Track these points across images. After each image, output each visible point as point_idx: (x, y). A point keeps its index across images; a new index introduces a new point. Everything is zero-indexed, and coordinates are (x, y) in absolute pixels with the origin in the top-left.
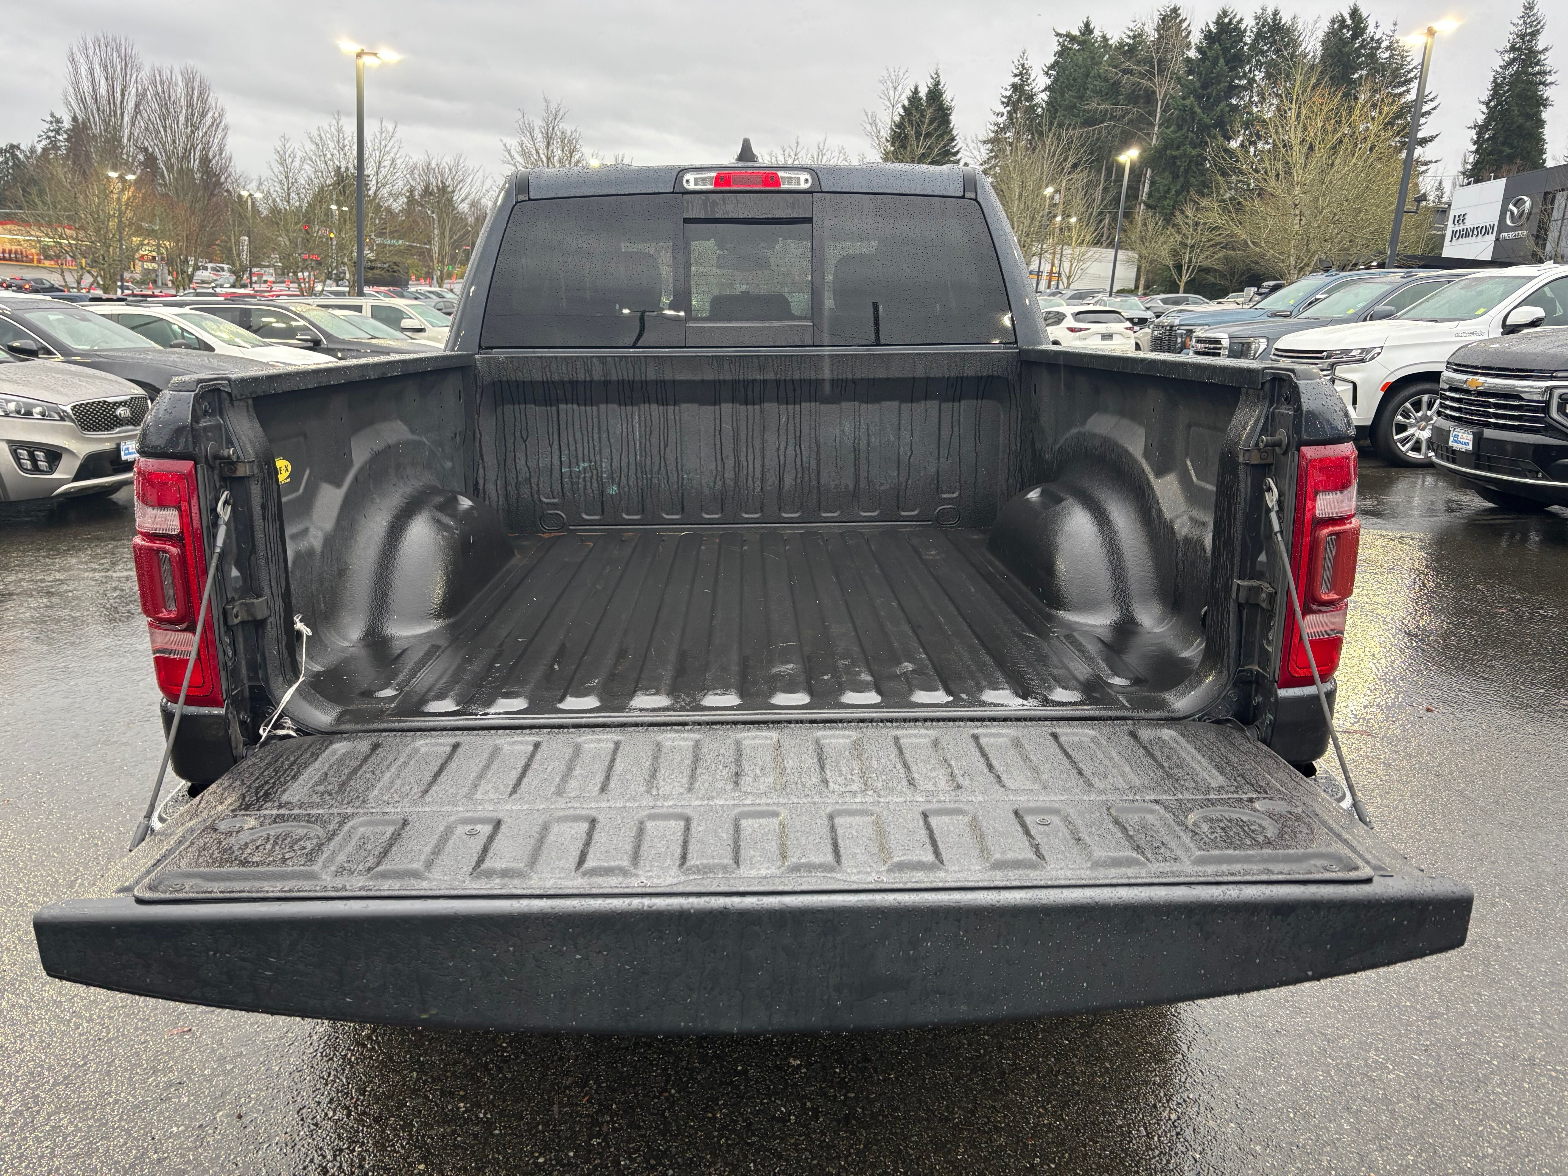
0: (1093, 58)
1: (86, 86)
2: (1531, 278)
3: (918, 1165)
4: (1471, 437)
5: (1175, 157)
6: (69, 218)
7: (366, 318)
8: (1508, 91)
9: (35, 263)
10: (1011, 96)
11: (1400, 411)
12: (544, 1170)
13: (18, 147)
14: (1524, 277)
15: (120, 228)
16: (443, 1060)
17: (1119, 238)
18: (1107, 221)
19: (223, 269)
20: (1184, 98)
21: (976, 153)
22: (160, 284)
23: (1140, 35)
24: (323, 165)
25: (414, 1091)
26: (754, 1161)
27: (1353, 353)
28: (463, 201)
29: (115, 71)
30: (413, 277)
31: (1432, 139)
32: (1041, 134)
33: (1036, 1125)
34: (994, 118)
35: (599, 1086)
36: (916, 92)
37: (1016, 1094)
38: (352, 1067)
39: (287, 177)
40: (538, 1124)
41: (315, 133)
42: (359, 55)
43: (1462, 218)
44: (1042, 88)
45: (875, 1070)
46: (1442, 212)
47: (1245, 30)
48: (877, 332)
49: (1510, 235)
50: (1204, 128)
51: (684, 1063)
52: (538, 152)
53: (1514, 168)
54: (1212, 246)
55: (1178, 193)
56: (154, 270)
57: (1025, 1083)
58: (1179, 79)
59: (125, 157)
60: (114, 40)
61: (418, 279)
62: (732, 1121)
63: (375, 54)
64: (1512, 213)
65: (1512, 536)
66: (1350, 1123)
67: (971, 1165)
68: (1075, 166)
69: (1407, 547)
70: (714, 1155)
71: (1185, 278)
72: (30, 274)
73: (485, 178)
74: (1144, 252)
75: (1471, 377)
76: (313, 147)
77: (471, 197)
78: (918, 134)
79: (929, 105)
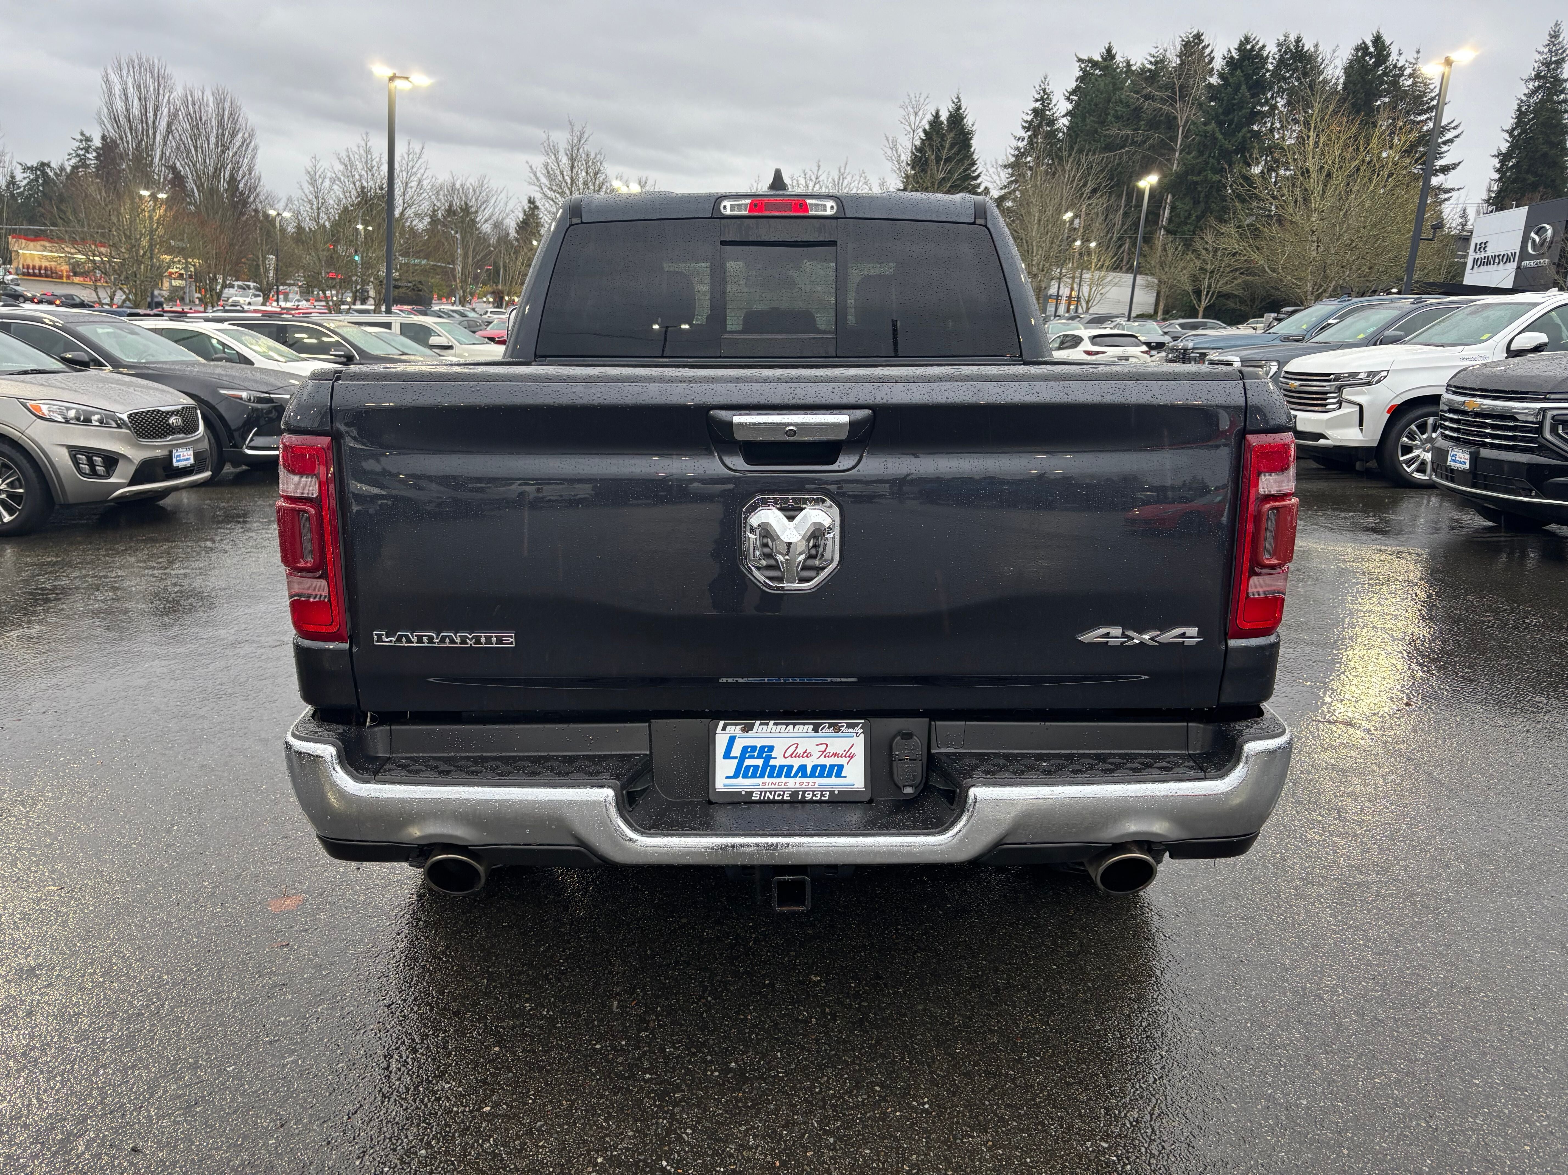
0: (1114, 84)
1: (119, 105)
2: (1536, 305)
3: (922, 1056)
4: (1468, 456)
5: (1196, 183)
6: (103, 235)
7: (396, 335)
8: (1533, 119)
9: (65, 280)
10: (1032, 121)
11: (1406, 432)
12: (601, 1054)
13: (48, 165)
14: (1529, 304)
15: (151, 246)
16: (509, 971)
17: (1138, 263)
18: (1127, 245)
19: (249, 287)
20: (1205, 124)
21: (996, 177)
22: (187, 301)
23: (1162, 61)
24: (352, 186)
25: (485, 994)
26: (781, 1051)
27: (1359, 377)
28: (486, 221)
29: (148, 91)
30: (435, 296)
31: (1454, 166)
32: (1061, 159)
33: (1024, 1029)
34: (1014, 143)
35: (645, 994)
36: (937, 116)
37: (1008, 1005)
38: (431, 975)
39: (317, 197)
40: (594, 1020)
41: (344, 155)
42: (391, 79)
43: (1483, 246)
44: (1063, 113)
45: (886, 985)
46: (1464, 239)
47: (1267, 57)
48: (895, 344)
49: (1532, 263)
50: (1226, 155)
51: (719, 977)
52: (562, 174)
53: (1538, 196)
54: (1232, 271)
55: (1199, 218)
56: (181, 288)
57: (1017, 997)
58: (1200, 105)
59: (156, 177)
60: (148, 60)
61: (440, 298)
62: (761, 1021)
63: (407, 78)
64: (1534, 241)
65: (1511, 553)
66: (1300, 1033)
67: (968, 1056)
68: (1094, 191)
69: (1404, 561)
70: (745, 1046)
71: (1204, 304)
72: (61, 290)
73: (509, 198)
74: (1164, 277)
75: (1468, 399)
76: (342, 168)
77: (494, 218)
78: (938, 159)
79: (950, 129)
